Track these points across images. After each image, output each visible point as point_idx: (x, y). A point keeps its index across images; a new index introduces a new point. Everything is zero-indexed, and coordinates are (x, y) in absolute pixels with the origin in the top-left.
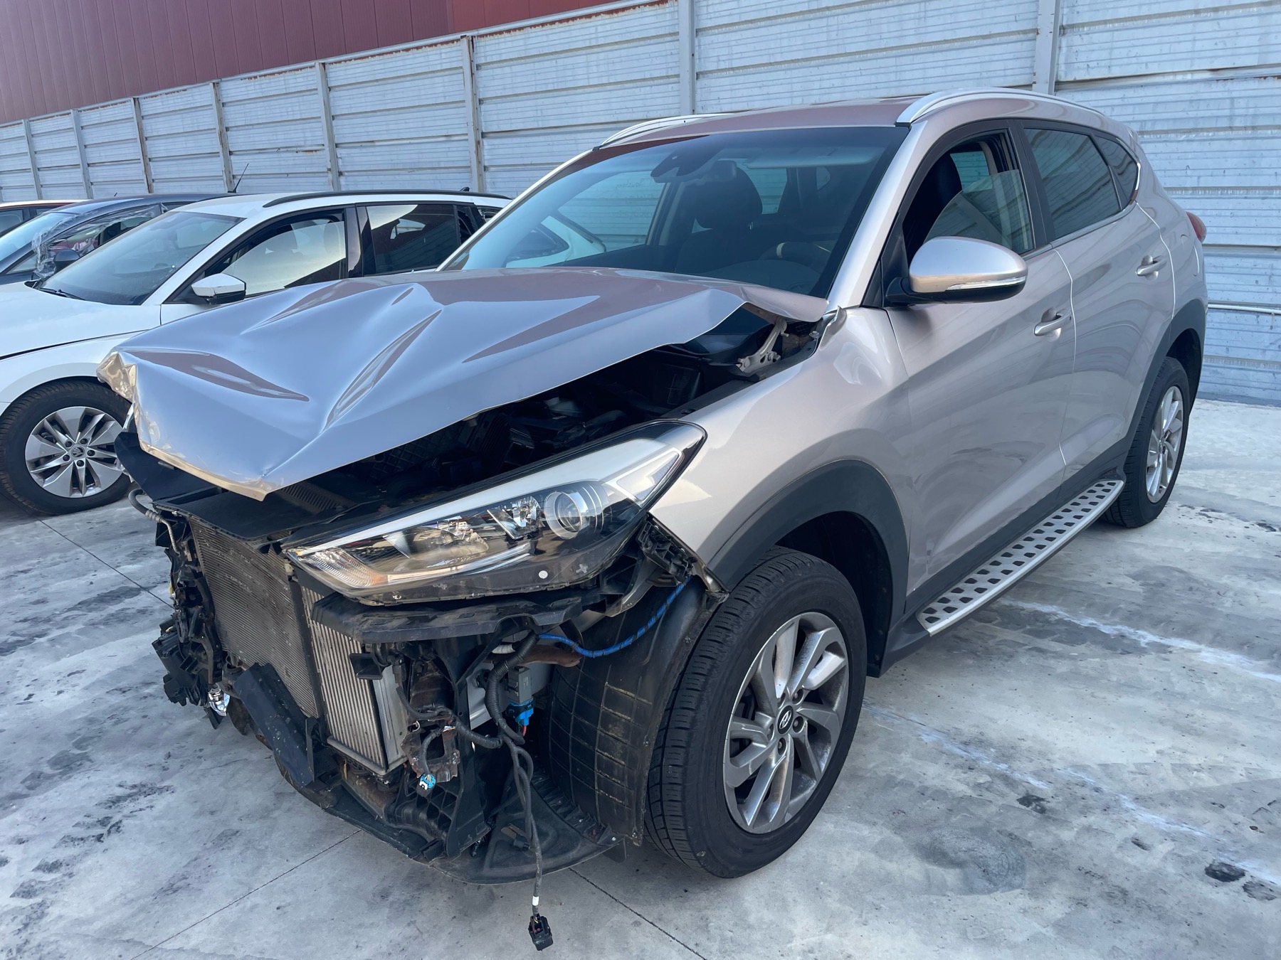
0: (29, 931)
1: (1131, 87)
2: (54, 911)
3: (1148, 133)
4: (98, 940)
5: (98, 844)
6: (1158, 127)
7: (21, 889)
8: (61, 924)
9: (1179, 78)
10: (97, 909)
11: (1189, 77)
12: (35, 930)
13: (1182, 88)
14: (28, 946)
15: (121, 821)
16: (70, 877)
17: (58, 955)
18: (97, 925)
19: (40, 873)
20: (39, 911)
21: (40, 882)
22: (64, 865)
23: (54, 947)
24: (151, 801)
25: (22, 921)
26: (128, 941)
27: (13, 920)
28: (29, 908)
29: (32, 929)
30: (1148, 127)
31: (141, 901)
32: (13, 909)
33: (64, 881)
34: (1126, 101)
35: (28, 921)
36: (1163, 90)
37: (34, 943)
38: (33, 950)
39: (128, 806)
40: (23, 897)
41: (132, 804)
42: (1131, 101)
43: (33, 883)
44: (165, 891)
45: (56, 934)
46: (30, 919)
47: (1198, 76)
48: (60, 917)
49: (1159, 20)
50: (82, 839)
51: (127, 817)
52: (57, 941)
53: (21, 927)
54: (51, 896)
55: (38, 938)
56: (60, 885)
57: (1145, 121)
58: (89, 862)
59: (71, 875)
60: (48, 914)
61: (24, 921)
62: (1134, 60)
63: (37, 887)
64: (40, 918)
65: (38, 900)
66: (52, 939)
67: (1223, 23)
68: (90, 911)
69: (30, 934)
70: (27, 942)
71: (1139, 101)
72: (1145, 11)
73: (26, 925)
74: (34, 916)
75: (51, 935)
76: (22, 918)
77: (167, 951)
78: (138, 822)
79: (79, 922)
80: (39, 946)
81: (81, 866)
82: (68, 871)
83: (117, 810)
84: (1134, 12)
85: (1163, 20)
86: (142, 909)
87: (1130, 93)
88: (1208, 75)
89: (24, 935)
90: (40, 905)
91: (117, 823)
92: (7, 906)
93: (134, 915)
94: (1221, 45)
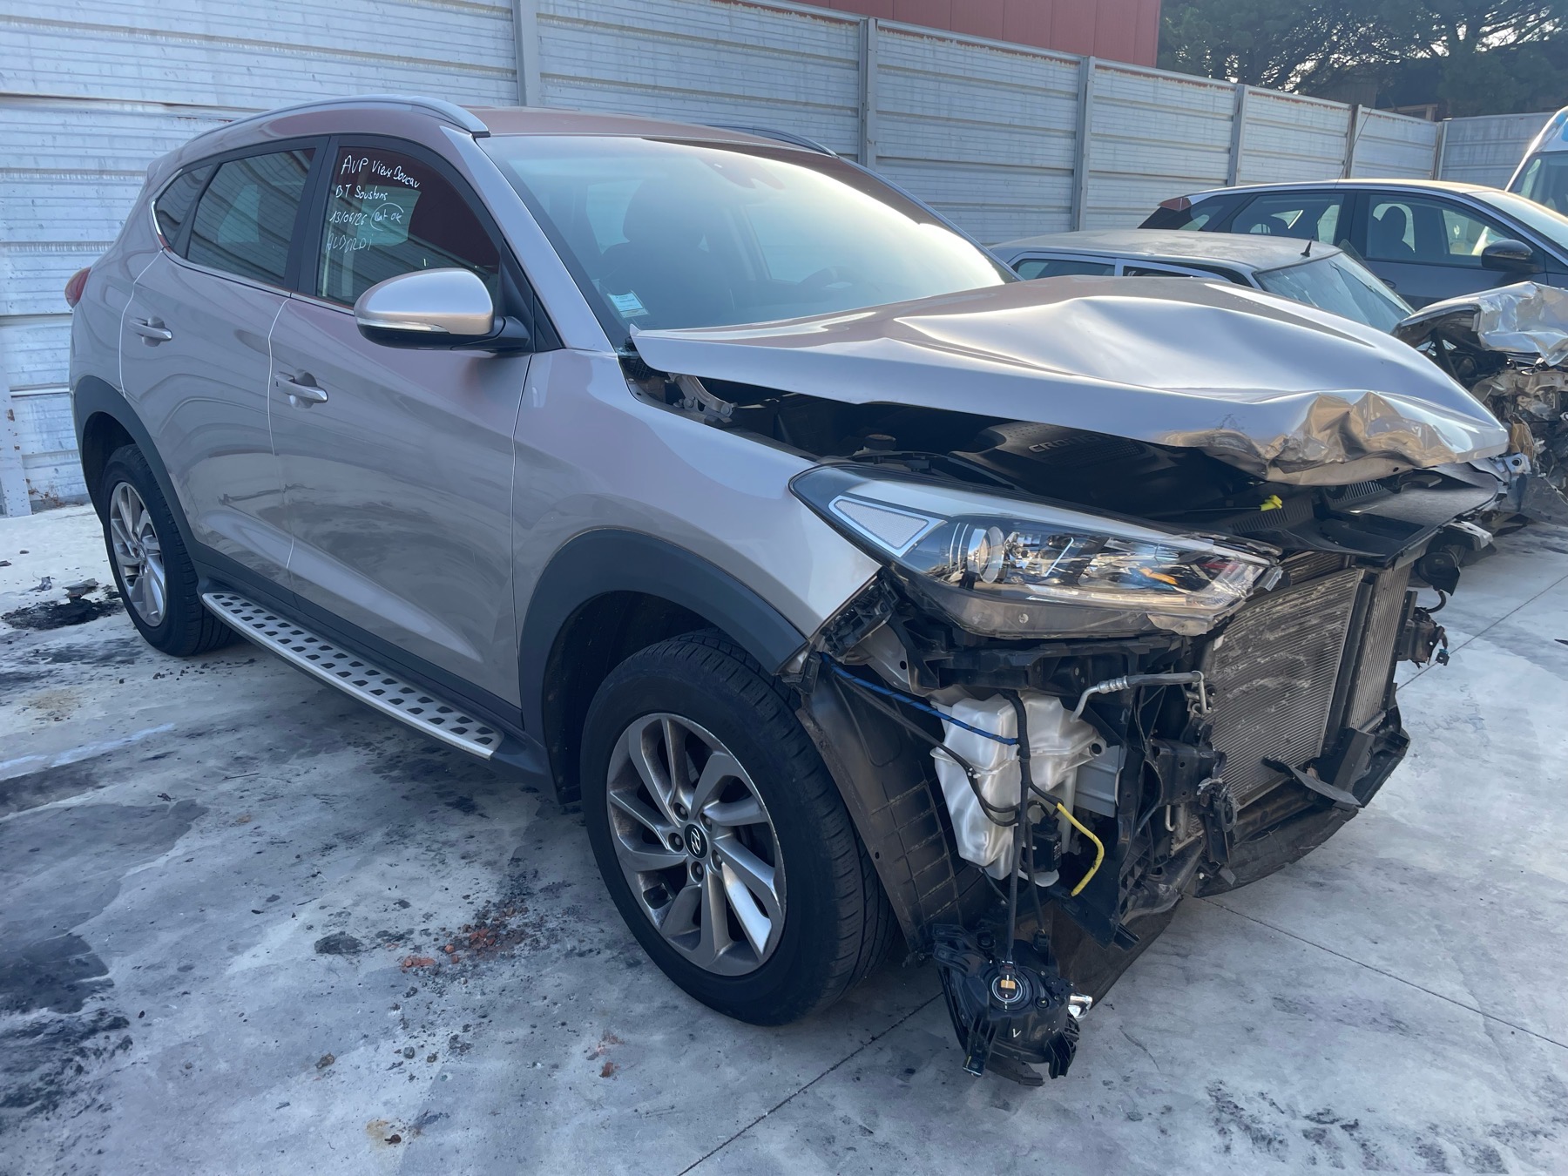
0: (1541, 1125)
1: (72, 111)
2: (1498, 1118)
3: (109, 172)
4: (1507, 1059)
5: (1361, 1124)
6: (124, 166)
7: (1488, 1169)
8: (1509, 1101)
9: (128, 108)
10: (1467, 1078)
11: (139, 109)
12: (1535, 1120)
13: (139, 122)
14: (1558, 1116)
15: (1307, 1117)
16: (1436, 1126)
17: (1549, 1083)
18: (1488, 1068)
19: (1450, 1163)
20: (1507, 1131)
21: (1464, 1155)
22: (1420, 1143)
23: (1542, 1092)
24: (1249, 1100)
25: (1532, 1141)
26: (1491, 1035)
27: (1538, 1150)
28: (1510, 1144)
29: (1535, 1124)
30: (110, 165)
31: (1430, 1044)
32: (1524, 1159)
33: (1447, 1130)
34: (69, 129)
35: (1529, 1134)
36: (116, 121)
37: (1552, 1113)
38: (1560, 1108)
39: (1269, 1121)
40: (1499, 1160)
41: (1266, 1119)
42: (76, 130)
43: (1471, 1161)
44: (1403, 1030)
45: (1527, 1098)
46: (1523, 1134)
47: (150, 109)
48: (1501, 1107)
49: (82, 30)
50: (1363, 1145)
51: (1294, 1114)
52: (1534, 1093)
53: (1541, 1137)
54: (1479, 1131)
55: (1546, 1112)
56: (1455, 1130)
57: (104, 157)
58: (1400, 1118)
59: (1433, 1128)
60: (1506, 1121)
61: (1532, 1137)
62: (67, 77)
63: (1475, 1154)
64: (1516, 1125)
65: (1493, 1143)
66: (1535, 1099)
67: (168, 50)
68: (1475, 1082)
69: (1543, 1122)
70: (1555, 1120)
71: (87, 131)
72: (66, 16)
73: (1535, 1133)
74: (1517, 1132)
75: (1531, 1102)
76: (1529, 1144)
77: (1480, 1003)
78: (1299, 1098)
79: (1495, 1086)
80: (1551, 1106)
81: (1412, 1124)
82: (1428, 1134)
83: (1284, 1131)
84: (51, 14)
85: (90, 33)
86: (1441, 1038)
87: (72, 119)
88: (161, 110)
89: (1549, 1128)
90: (1497, 1135)
91: (1312, 1120)
92: (1523, 1169)
93: (1455, 1044)
94: (171, 77)
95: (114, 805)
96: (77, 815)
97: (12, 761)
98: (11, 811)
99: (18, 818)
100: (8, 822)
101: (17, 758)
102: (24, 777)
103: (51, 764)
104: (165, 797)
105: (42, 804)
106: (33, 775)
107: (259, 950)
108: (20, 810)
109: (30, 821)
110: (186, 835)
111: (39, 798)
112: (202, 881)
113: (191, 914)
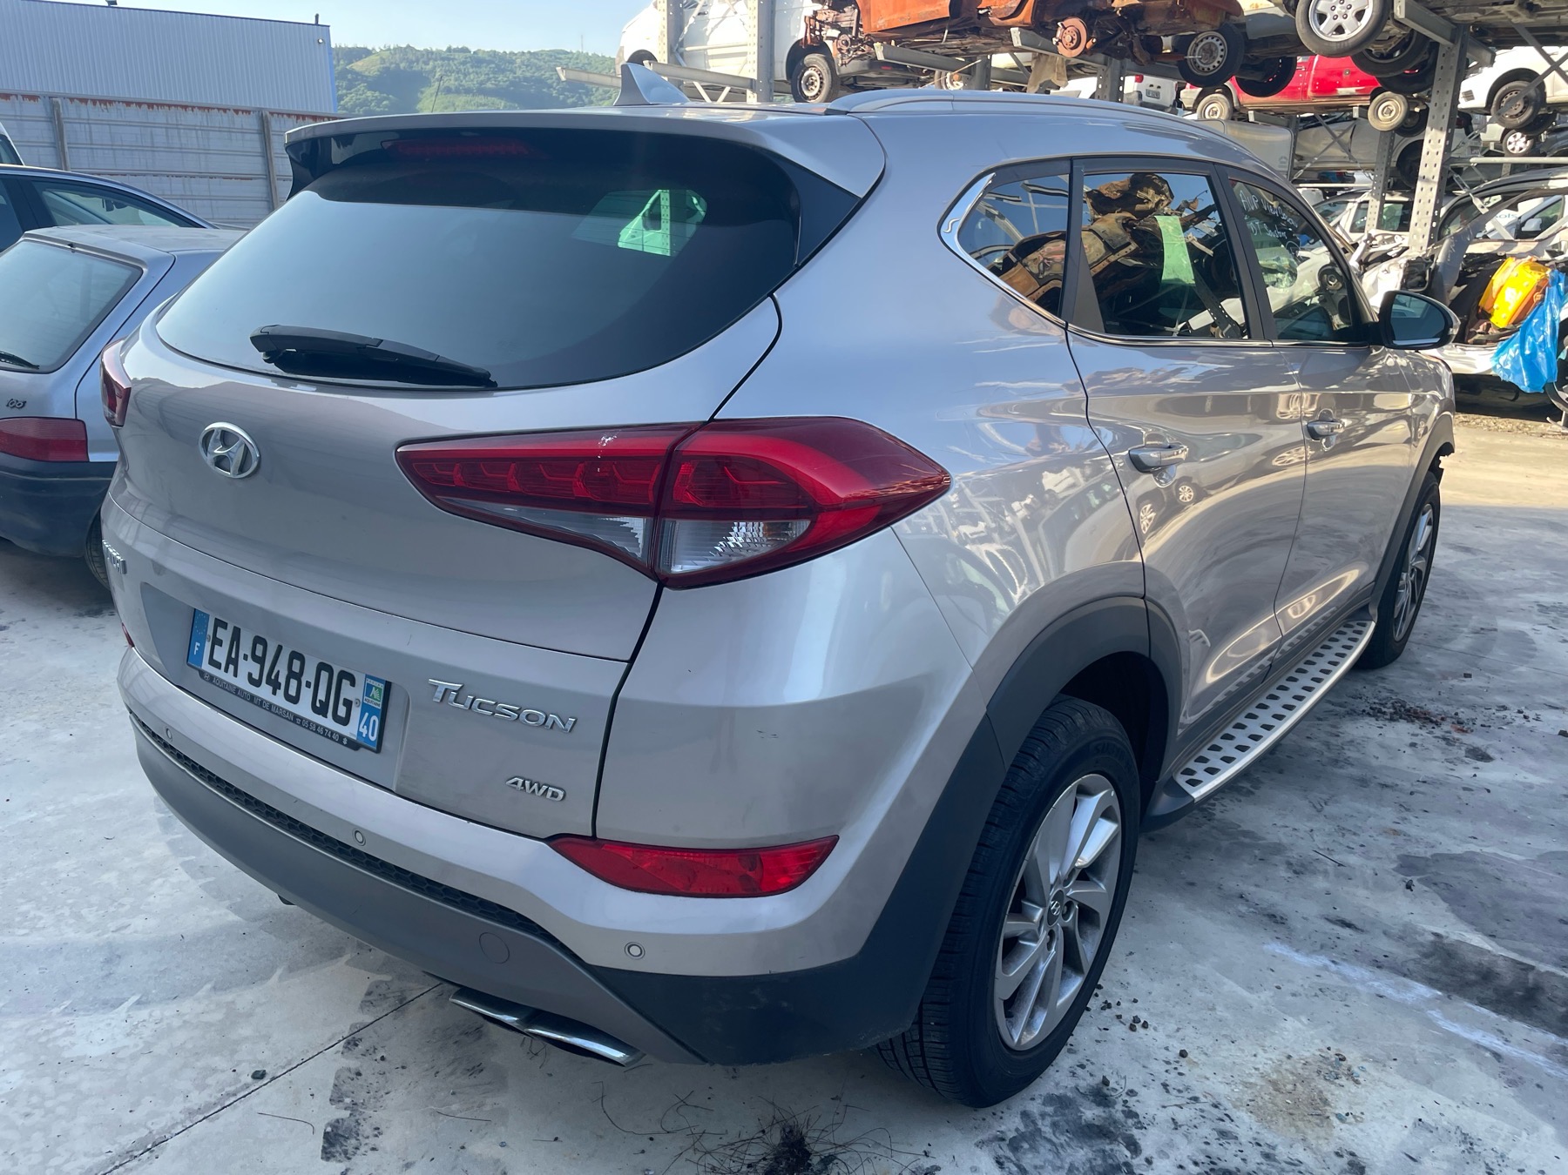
95: (1453, 911)
96: (1493, 926)
97: (1466, 1035)
98: (1540, 974)
99: (1542, 961)
100: (1556, 965)
101: (1456, 1036)
102: (1482, 1003)
103: (1438, 998)
104: (1409, 887)
105: (1506, 958)
106: (1470, 999)
107: (1520, 778)
108: (1533, 968)
109: (1536, 950)
110: (1449, 852)
111: (1501, 967)
112: (1487, 823)
113: (1524, 814)
